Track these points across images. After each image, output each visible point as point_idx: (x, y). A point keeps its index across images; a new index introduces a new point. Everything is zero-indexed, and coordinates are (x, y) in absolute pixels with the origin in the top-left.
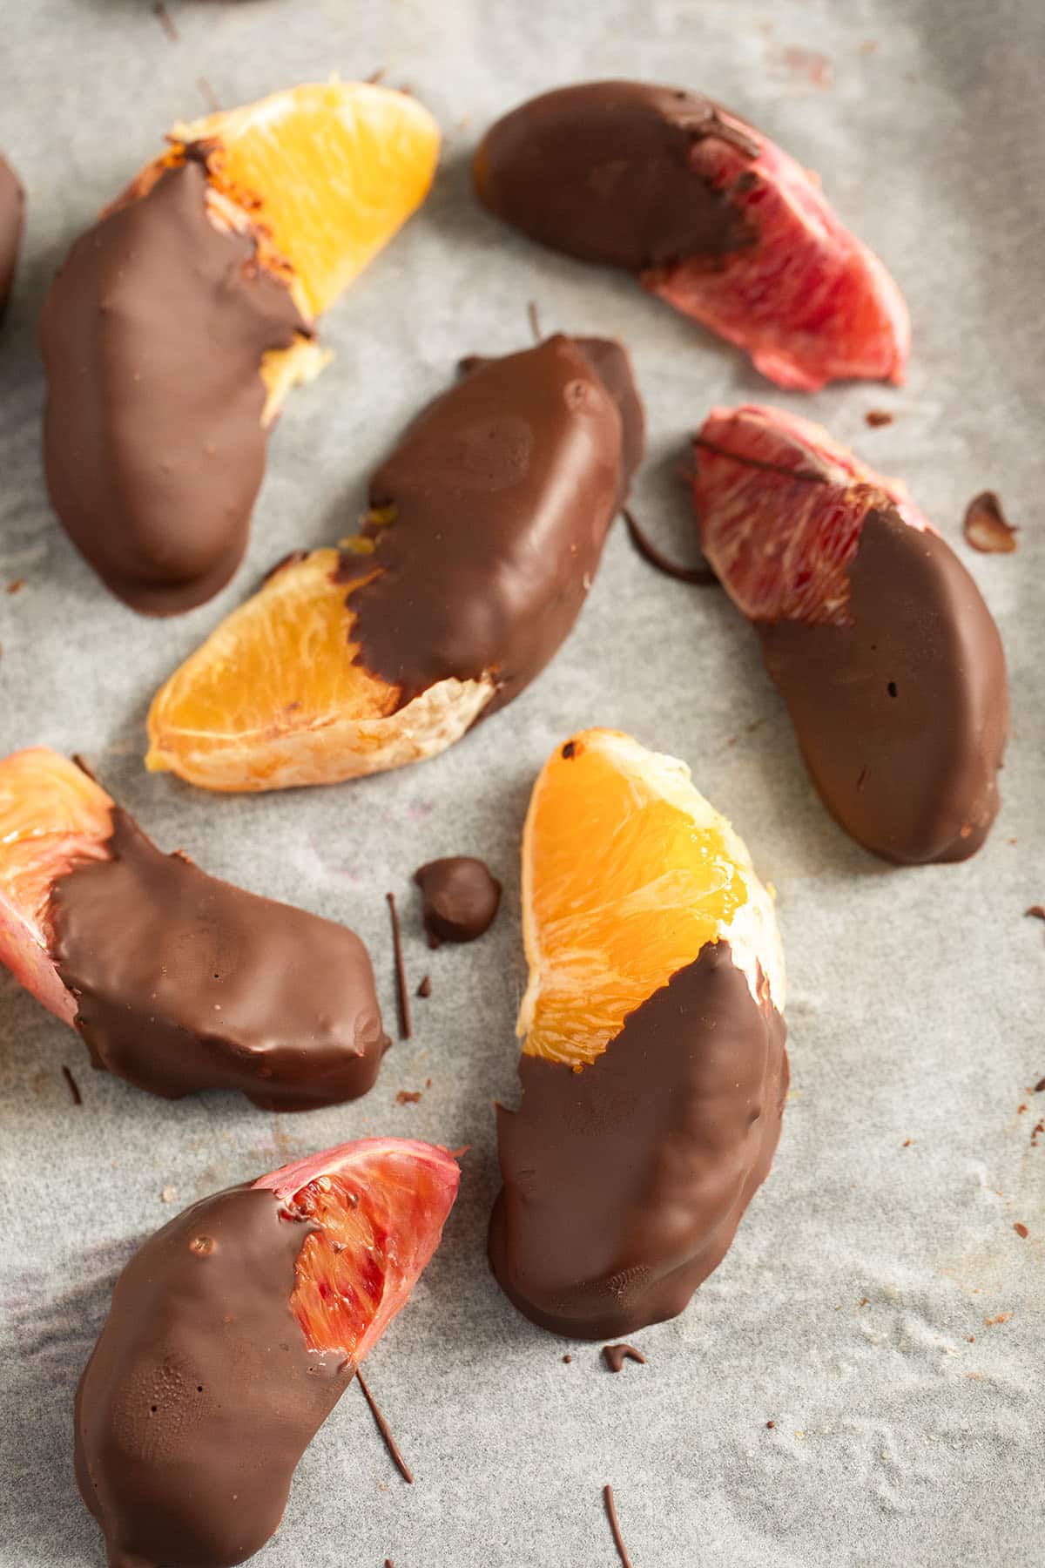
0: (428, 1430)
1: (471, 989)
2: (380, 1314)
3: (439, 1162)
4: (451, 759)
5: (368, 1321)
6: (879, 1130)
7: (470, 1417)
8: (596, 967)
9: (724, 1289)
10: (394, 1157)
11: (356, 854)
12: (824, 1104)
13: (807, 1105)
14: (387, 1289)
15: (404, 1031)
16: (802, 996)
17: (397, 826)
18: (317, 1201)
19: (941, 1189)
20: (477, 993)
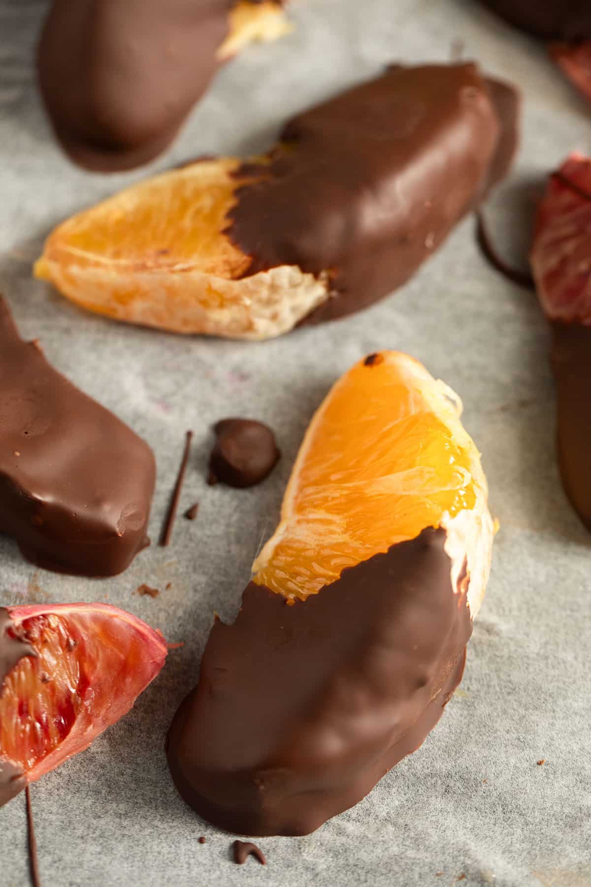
0: (68, 857)
1: (228, 525)
2: (62, 748)
3: (151, 638)
4: (275, 347)
5: (49, 750)
6: (521, 744)
7: (106, 859)
8: (333, 528)
9: (351, 827)
10: (117, 621)
11: (174, 394)
12: (482, 709)
13: (468, 705)
14: (74, 729)
15: (163, 540)
16: (493, 619)
17: (215, 384)
18: (42, 632)
19: (558, 808)
20: (233, 530)
